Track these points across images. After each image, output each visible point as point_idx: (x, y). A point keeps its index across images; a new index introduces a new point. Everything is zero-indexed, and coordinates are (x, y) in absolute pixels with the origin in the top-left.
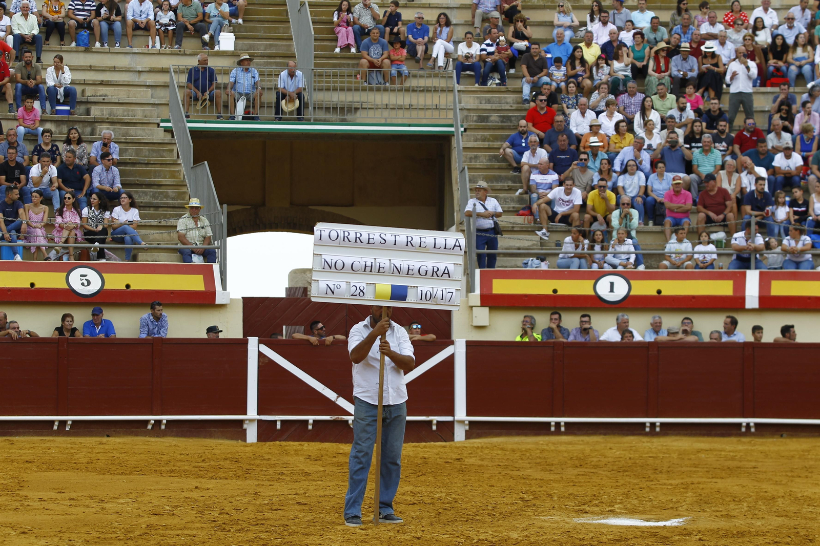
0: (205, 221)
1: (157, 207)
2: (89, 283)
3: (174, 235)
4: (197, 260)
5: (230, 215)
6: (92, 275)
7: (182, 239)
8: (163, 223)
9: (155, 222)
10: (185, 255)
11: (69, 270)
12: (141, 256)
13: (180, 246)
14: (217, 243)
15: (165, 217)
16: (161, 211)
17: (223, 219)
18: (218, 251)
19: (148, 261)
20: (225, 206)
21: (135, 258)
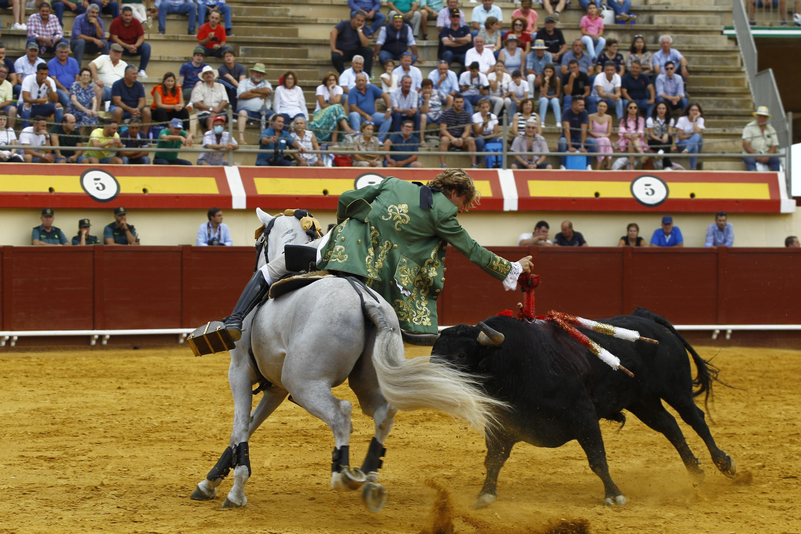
0: (771, 129)
1: (721, 115)
2: (653, 192)
3: (739, 144)
4: (761, 169)
5: (795, 123)
6: (656, 184)
7: (747, 147)
8: (728, 131)
9: (719, 131)
10: (749, 164)
11: (633, 179)
12: (706, 164)
13: (745, 154)
14: (783, 151)
15: (730, 125)
16: (725, 120)
17: (788, 126)
18: (783, 160)
19: (712, 169)
20: (790, 114)
21: (699, 167)
